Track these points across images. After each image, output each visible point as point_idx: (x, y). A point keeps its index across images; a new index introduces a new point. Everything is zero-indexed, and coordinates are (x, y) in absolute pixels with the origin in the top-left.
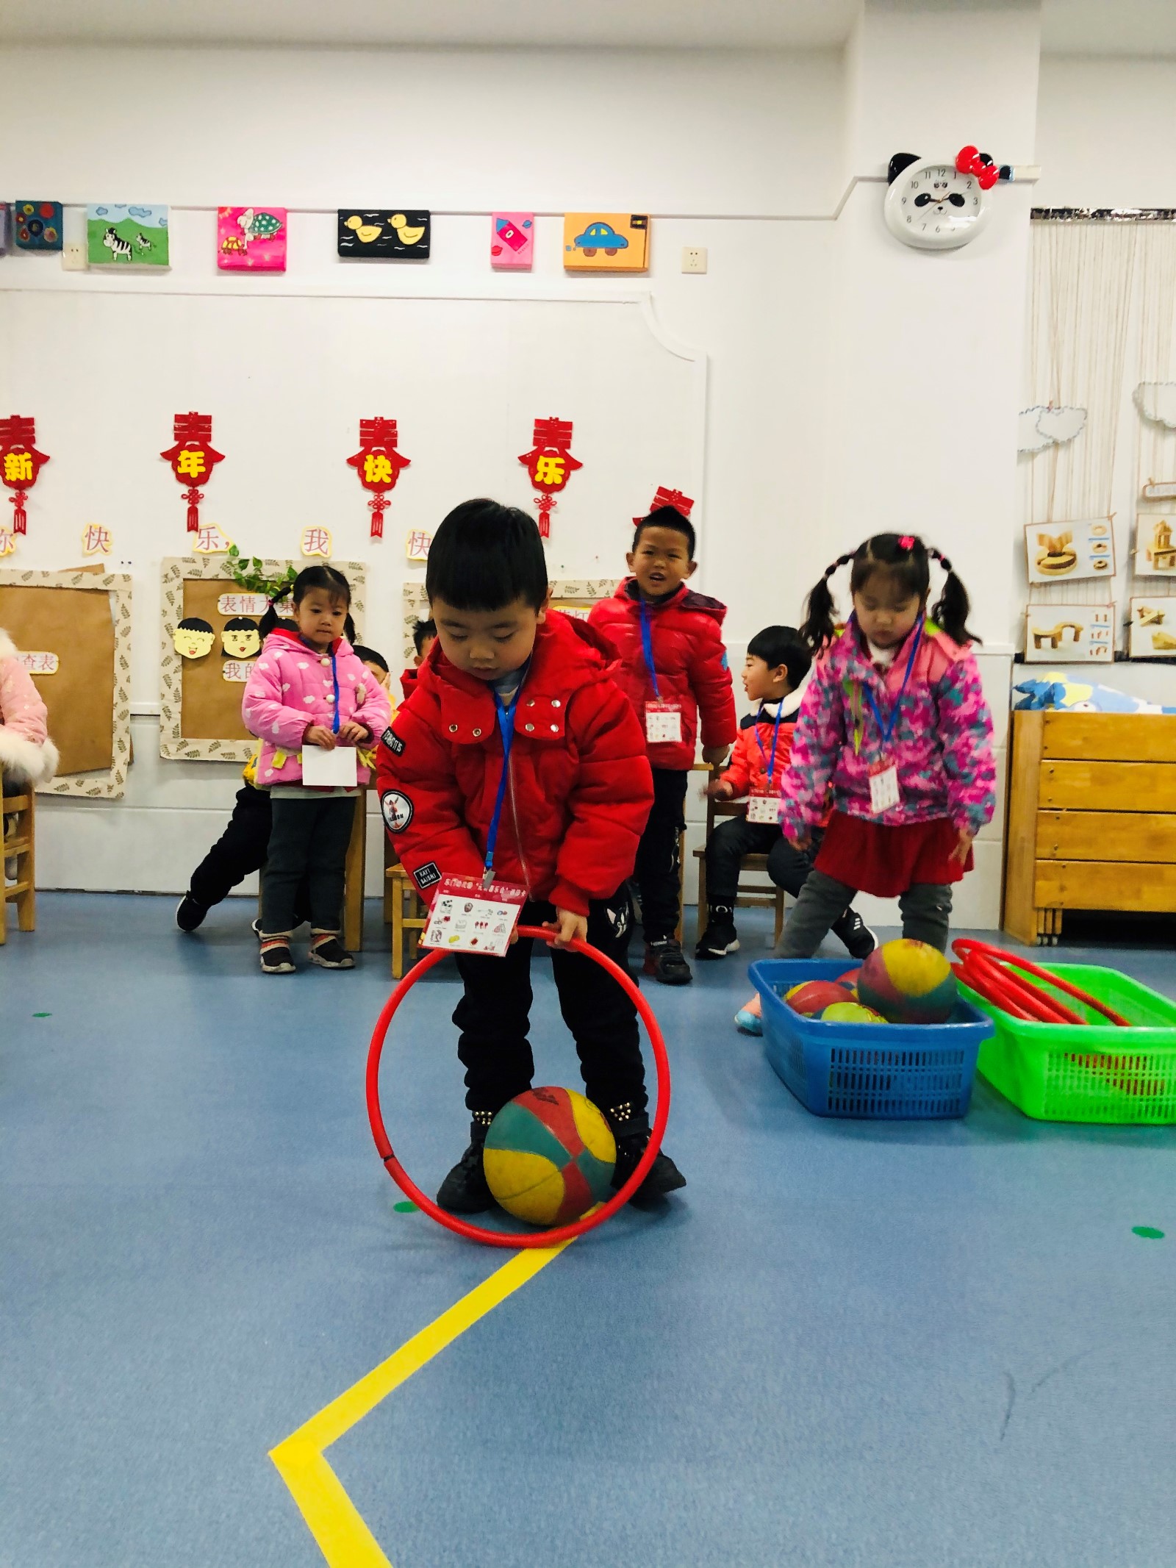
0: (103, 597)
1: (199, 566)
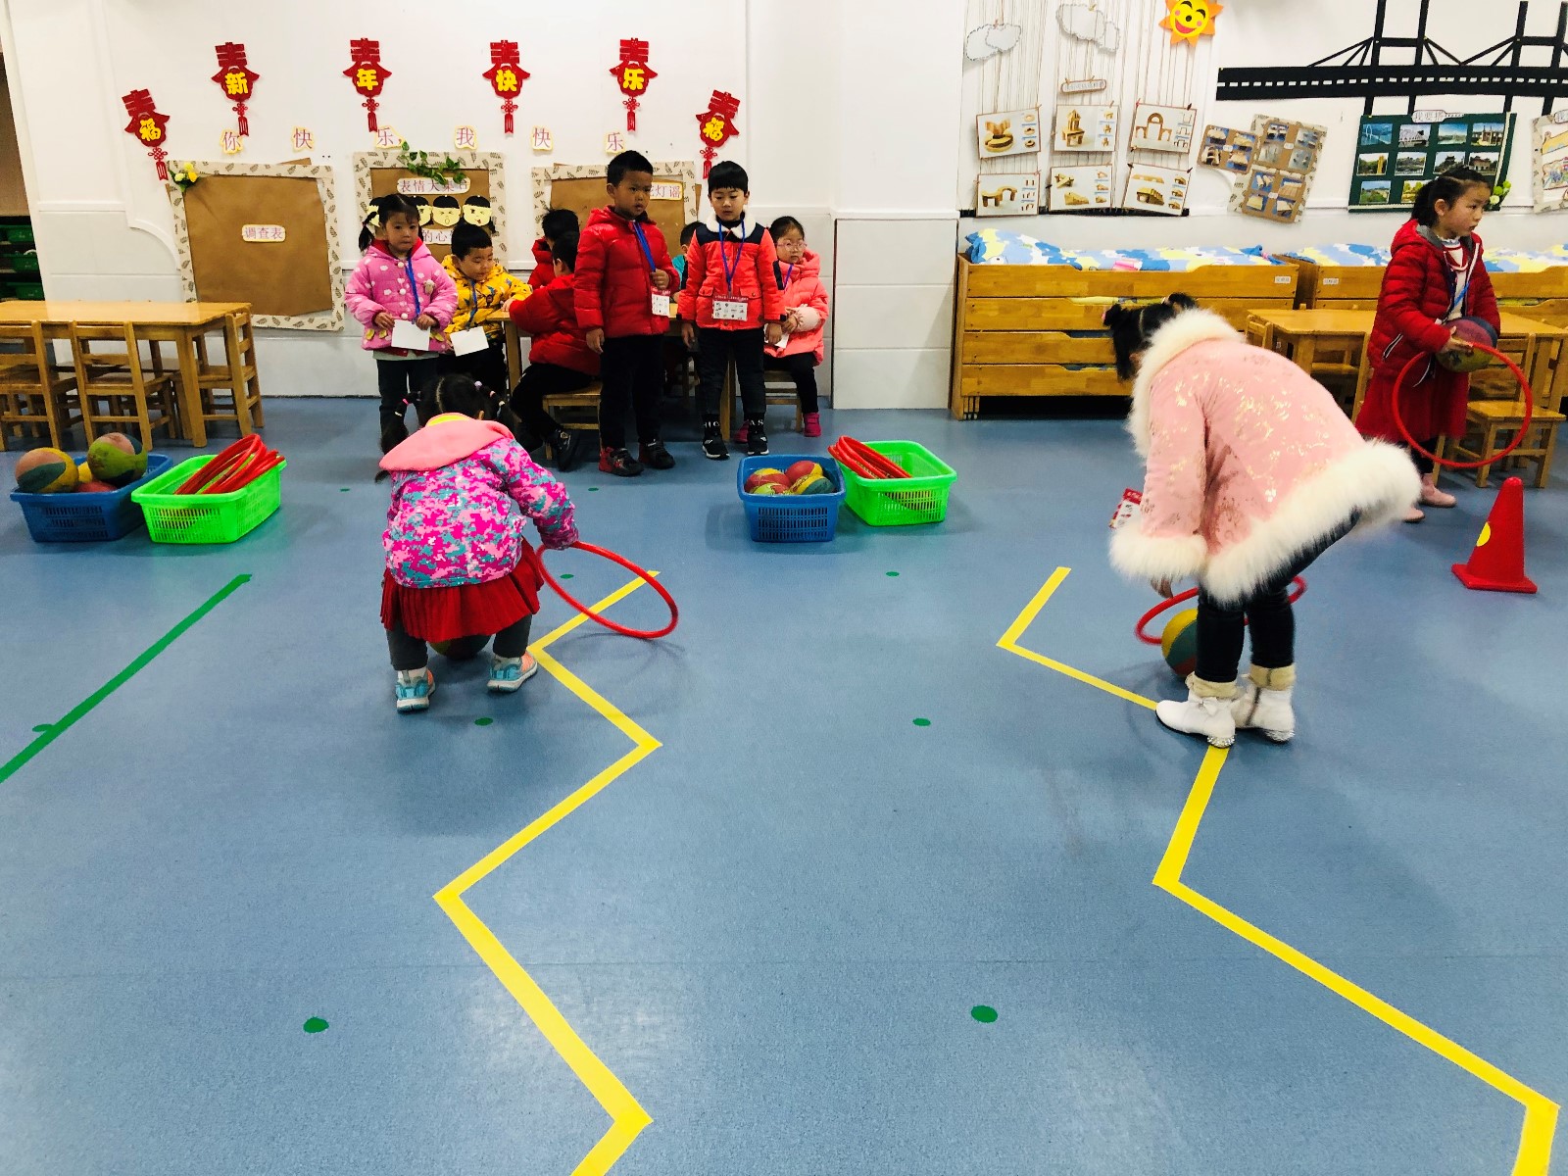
0: (312, 183)
1: (380, 158)
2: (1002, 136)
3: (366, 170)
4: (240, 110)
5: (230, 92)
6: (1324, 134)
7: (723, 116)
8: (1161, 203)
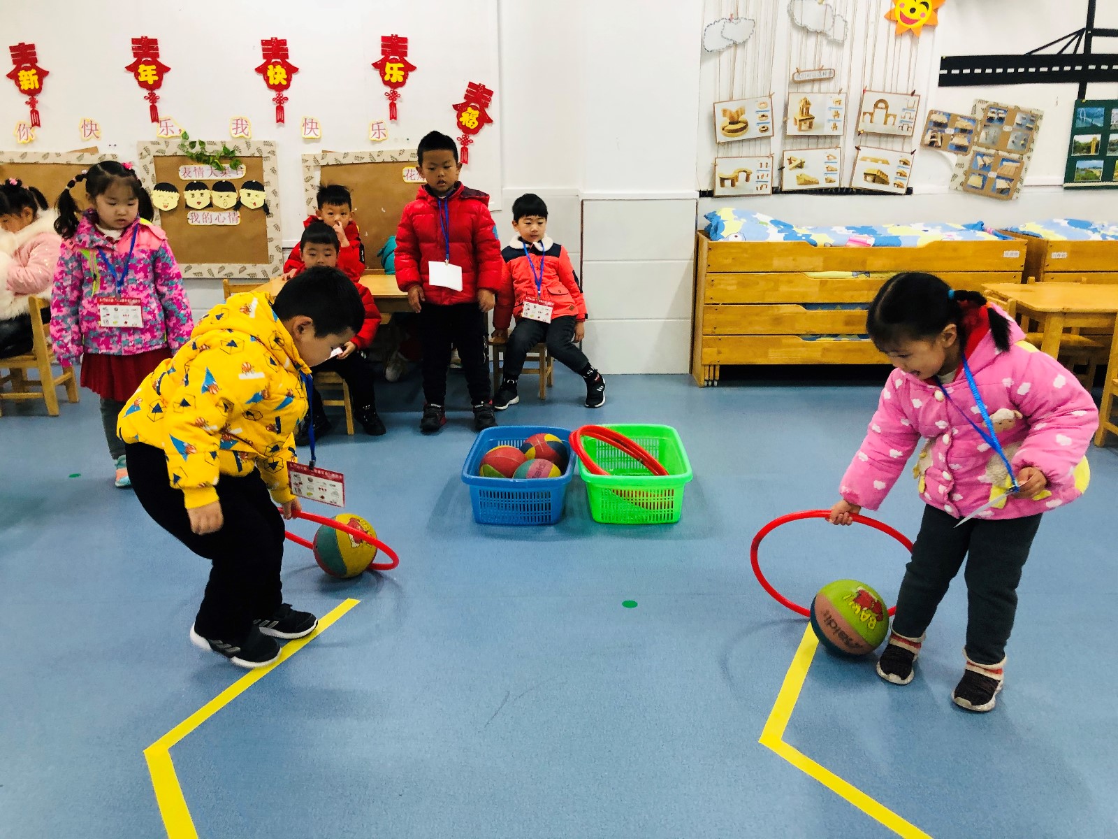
1: (162, 147)
2: (737, 123)
3: (150, 158)
4: (32, 103)
5: (22, 88)
6: (1041, 117)
7: (478, 106)
8: (885, 182)
